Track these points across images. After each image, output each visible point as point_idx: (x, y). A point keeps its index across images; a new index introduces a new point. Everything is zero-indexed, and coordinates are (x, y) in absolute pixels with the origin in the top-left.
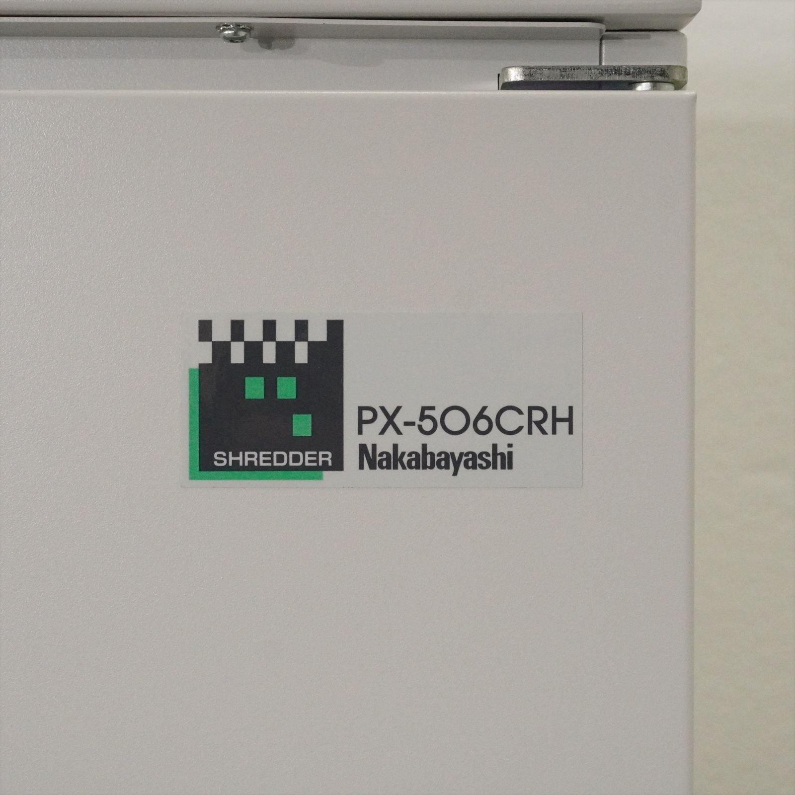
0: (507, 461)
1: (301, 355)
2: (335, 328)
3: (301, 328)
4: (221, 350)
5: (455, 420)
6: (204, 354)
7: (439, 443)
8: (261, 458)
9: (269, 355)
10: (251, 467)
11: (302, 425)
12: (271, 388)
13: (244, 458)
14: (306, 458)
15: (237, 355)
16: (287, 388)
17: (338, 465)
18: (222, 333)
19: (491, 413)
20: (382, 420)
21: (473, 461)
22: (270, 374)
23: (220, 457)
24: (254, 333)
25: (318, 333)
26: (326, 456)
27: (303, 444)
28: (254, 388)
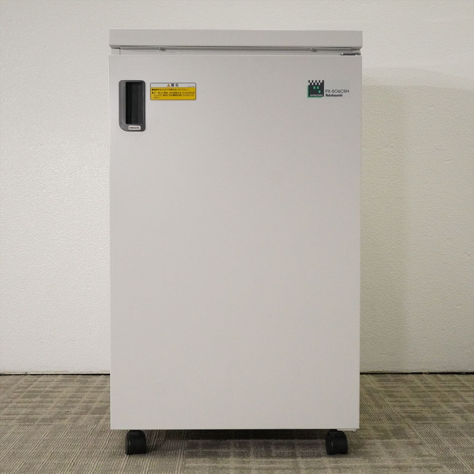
0: (342, 96)
1: (319, 84)
2: (323, 81)
3: (319, 81)
4: (311, 84)
5: (336, 91)
6: (309, 84)
7: (334, 94)
8: (315, 95)
9: (316, 84)
10: (314, 96)
11: (320, 92)
12: (316, 88)
13: (313, 95)
14: (320, 95)
15: (313, 84)
16: (318, 88)
17: (323, 96)
18: (311, 82)
19: (340, 90)
20: (328, 91)
21: (338, 96)
22: (316, 86)
23: (311, 95)
24: (314, 82)
25: (321, 82)
26: (322, 95)
27: (320, 94)
28: (314, 88)
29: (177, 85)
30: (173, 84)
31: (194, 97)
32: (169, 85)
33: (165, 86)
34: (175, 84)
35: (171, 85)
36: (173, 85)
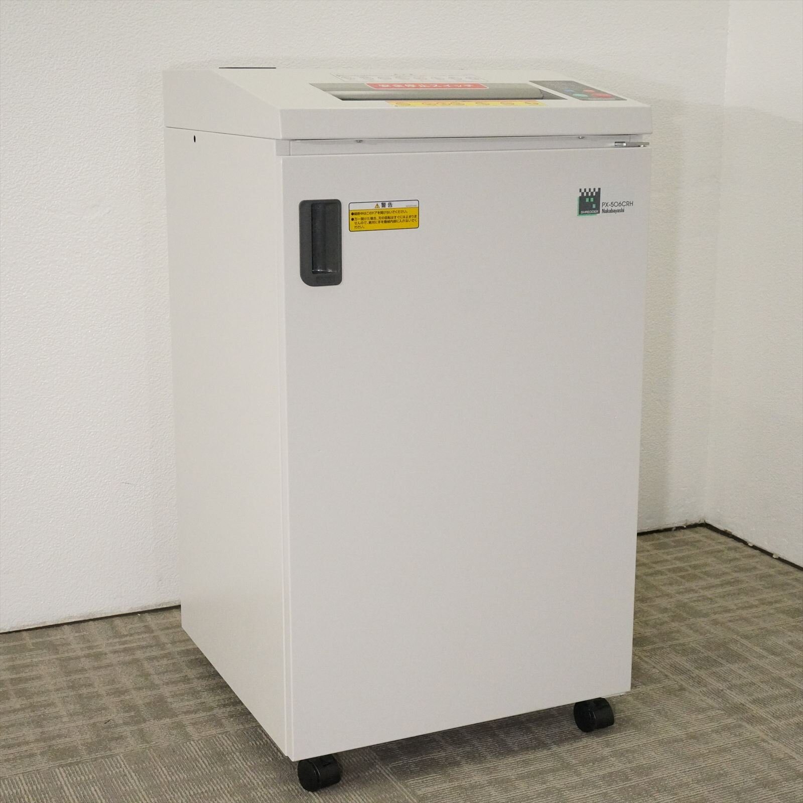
0: (623, 211)
1: (594, 194)
2: (599, 189)
3: (594, 189)
4: (583, 194)
5: (616, 204)
6: (580, 194)
7: (614, 208)
8: (587, 212)
9: (590, 195)
10: (586, 214)
11: (594, 206)
12: (590, 200)
13: (586, 212)
14: (594, 212)
15: (585, 195)
16: (592, 200)
17: (599, 212)
18: (583, 191)
19: (621, 203)
20: (606, 205)
21: (619, 211)
22: (590, 198)
23: (582, 212)
24: (587, 191)
25: (597, 190)
26: (597, 211)
27: (594, 209)
28: (587, 200)
29: (390, 204)
30: (385, 203)
31: (415, 224)
32: (377, 205)
33: (372, 206)
34: (387, 203)
35: (381, 204)
36: (383, 205)
